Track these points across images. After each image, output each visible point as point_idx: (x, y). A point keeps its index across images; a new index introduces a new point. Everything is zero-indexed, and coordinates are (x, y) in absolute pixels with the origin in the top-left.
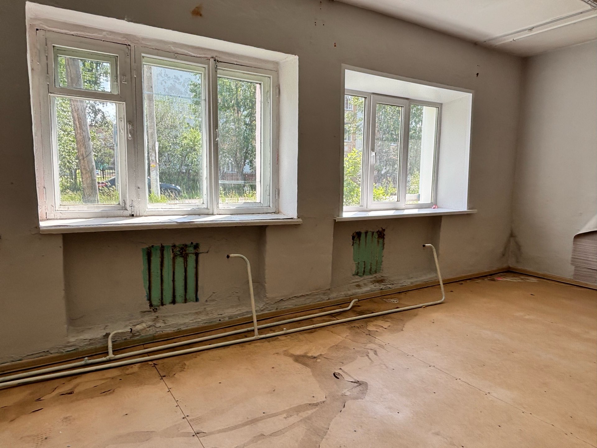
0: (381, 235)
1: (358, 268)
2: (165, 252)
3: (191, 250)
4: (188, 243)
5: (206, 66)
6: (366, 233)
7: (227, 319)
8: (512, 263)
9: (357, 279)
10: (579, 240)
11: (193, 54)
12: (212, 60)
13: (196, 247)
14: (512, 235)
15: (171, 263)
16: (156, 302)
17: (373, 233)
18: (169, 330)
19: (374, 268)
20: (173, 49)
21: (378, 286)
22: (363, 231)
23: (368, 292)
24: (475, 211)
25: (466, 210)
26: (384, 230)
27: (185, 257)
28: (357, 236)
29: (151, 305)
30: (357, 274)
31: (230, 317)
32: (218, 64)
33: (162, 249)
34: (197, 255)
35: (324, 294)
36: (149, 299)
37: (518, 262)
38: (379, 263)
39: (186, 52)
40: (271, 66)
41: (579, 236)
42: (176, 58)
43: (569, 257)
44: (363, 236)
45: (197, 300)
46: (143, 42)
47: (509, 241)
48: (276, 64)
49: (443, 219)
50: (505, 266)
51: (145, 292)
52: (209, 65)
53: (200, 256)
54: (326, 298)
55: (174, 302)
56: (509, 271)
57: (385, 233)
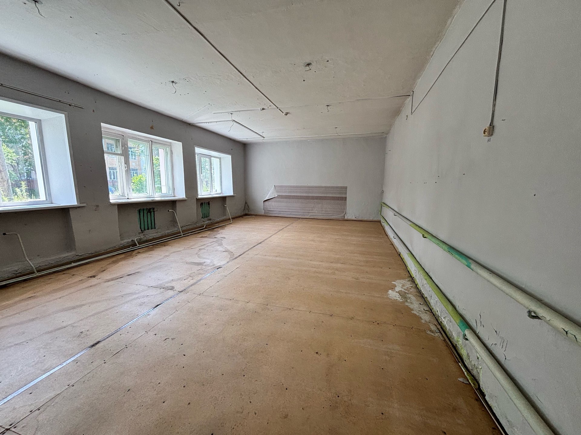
0: (209, 204)
1: (203, 215)
2: (144, 211)
3: (152, 210)
4: (151, 208)
5: (148, 143)
6: (204, 203)
7: (167, 234)
8: (247, 212)
9: (203, 219)
10: (264, 202)
11: (144, 139)
12: (150, 141)
13: (154, 209)
14: (246, 203)
15: (146, 214)
16: (143, 229)
17: (206, 203)
18: (151, 238)
19: (207, 215)
20: (138, 137)
21: (210, 221)
22: (203, 202)
23: (207, 223)
24: (235, 195)
25: (233, 194)
26: (209, 202)
27: (151, 213)
28: (202, 204)
29: (141, 230)
30: (203, 218)
31: (168, 233)
32: (153, 143)
33: (143, 210)
34: (154, 212)
35: (195, 224)
36: (141, 228)
37: (248, 211)
38: (209, 213)
39: (142, 138)
40: (169, 144)
41: (264, 201)
42: (139, 140)
43: (262, 208)
44: (203, 204)
45: (155, 228)
46: (128, 134)
47: (245, 205)
48: (171, 143)
49: (227, 198)
50: (245, 213)
51: (139, 226)
52: (149, 143)
53: (155, 212)
54: (195, 225)
55: (148, 229)
56: (246, 215)
57: (210, 203)
